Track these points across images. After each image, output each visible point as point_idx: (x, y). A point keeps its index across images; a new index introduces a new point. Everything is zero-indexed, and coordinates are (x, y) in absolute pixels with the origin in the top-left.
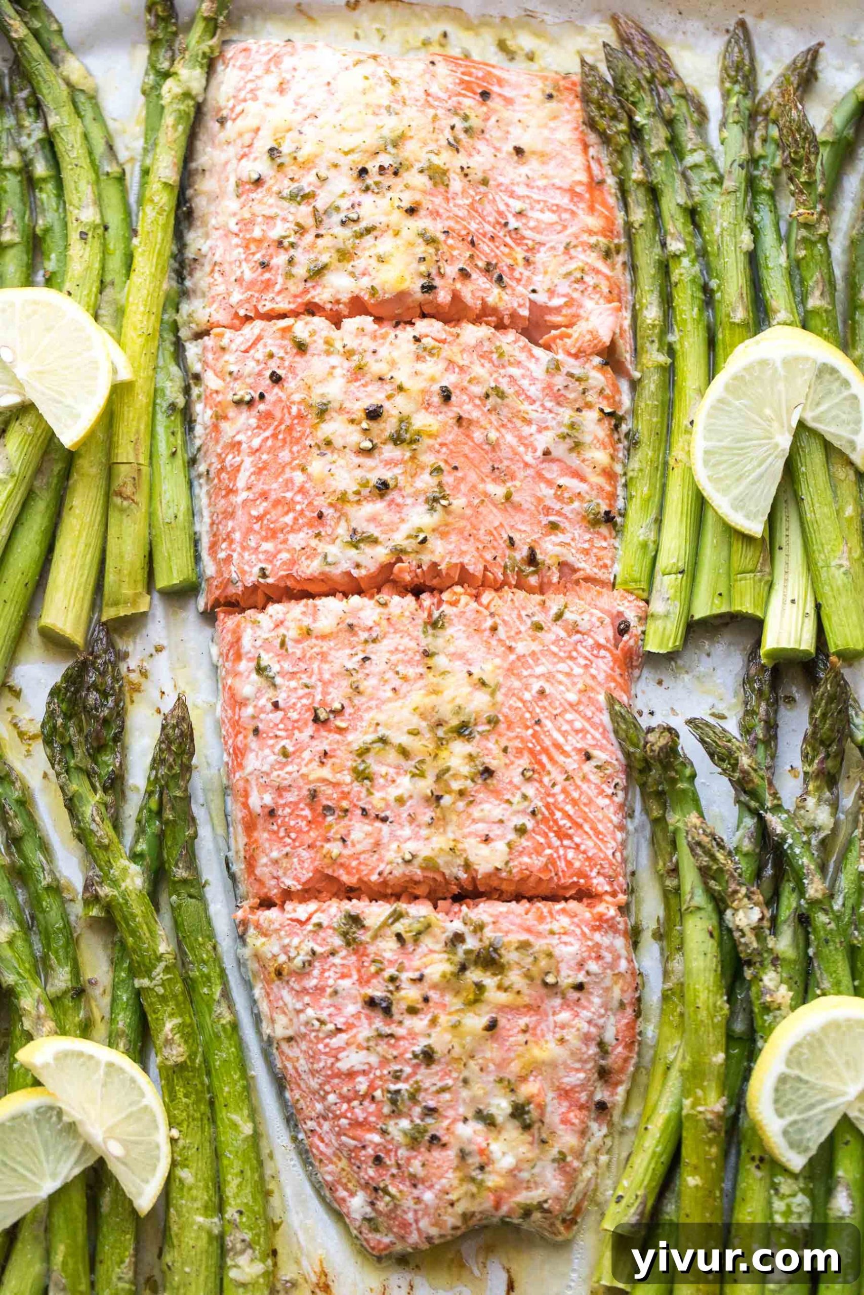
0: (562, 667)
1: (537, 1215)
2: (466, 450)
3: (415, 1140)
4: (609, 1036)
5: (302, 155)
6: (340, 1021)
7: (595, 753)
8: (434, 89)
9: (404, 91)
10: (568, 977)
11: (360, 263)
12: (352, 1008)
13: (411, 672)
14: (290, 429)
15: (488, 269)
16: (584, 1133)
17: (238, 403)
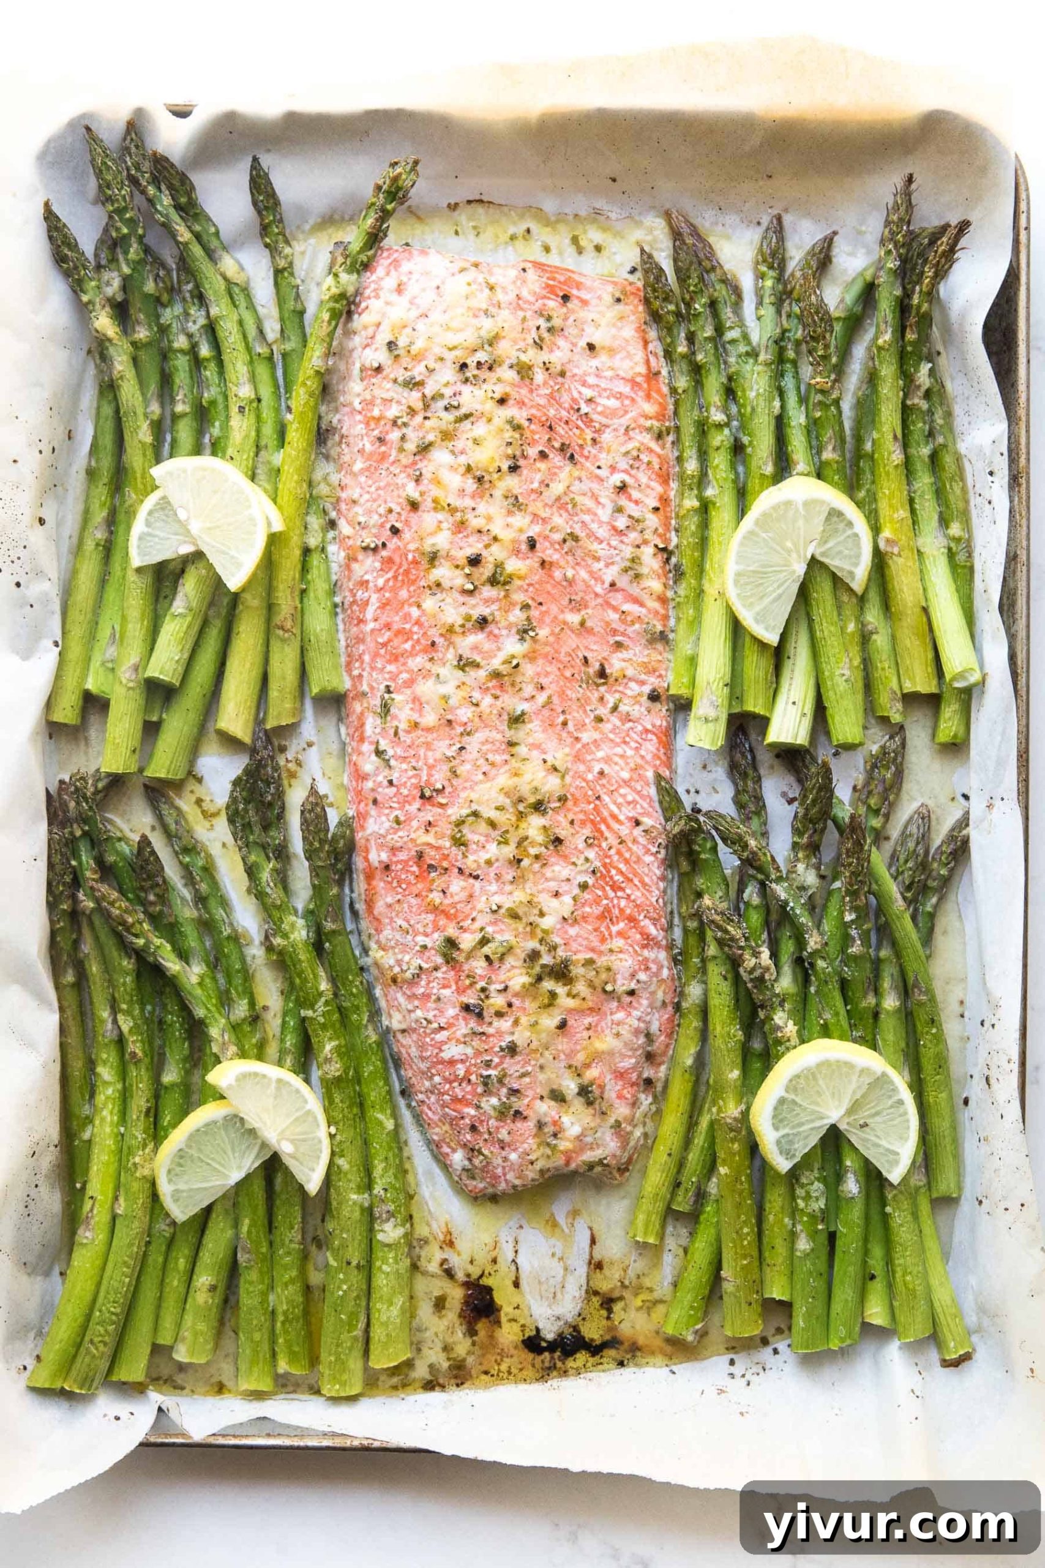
0: (619, 750)
1: (598, 1169)
2: (549, 587)
3: (503, 1113)
4: (654, 1028)
5: (414, 349)
6: (443, 1022)
7: (642, 819)
8: (525, 294)
9: (500, 296)
10: (622, 985)
11: (460, 444)
12: (451, 1012)
13: (498, 758)
14: (407, 572)
15: (563, 448)
16: (635, 1104)
17: (366, 549)
